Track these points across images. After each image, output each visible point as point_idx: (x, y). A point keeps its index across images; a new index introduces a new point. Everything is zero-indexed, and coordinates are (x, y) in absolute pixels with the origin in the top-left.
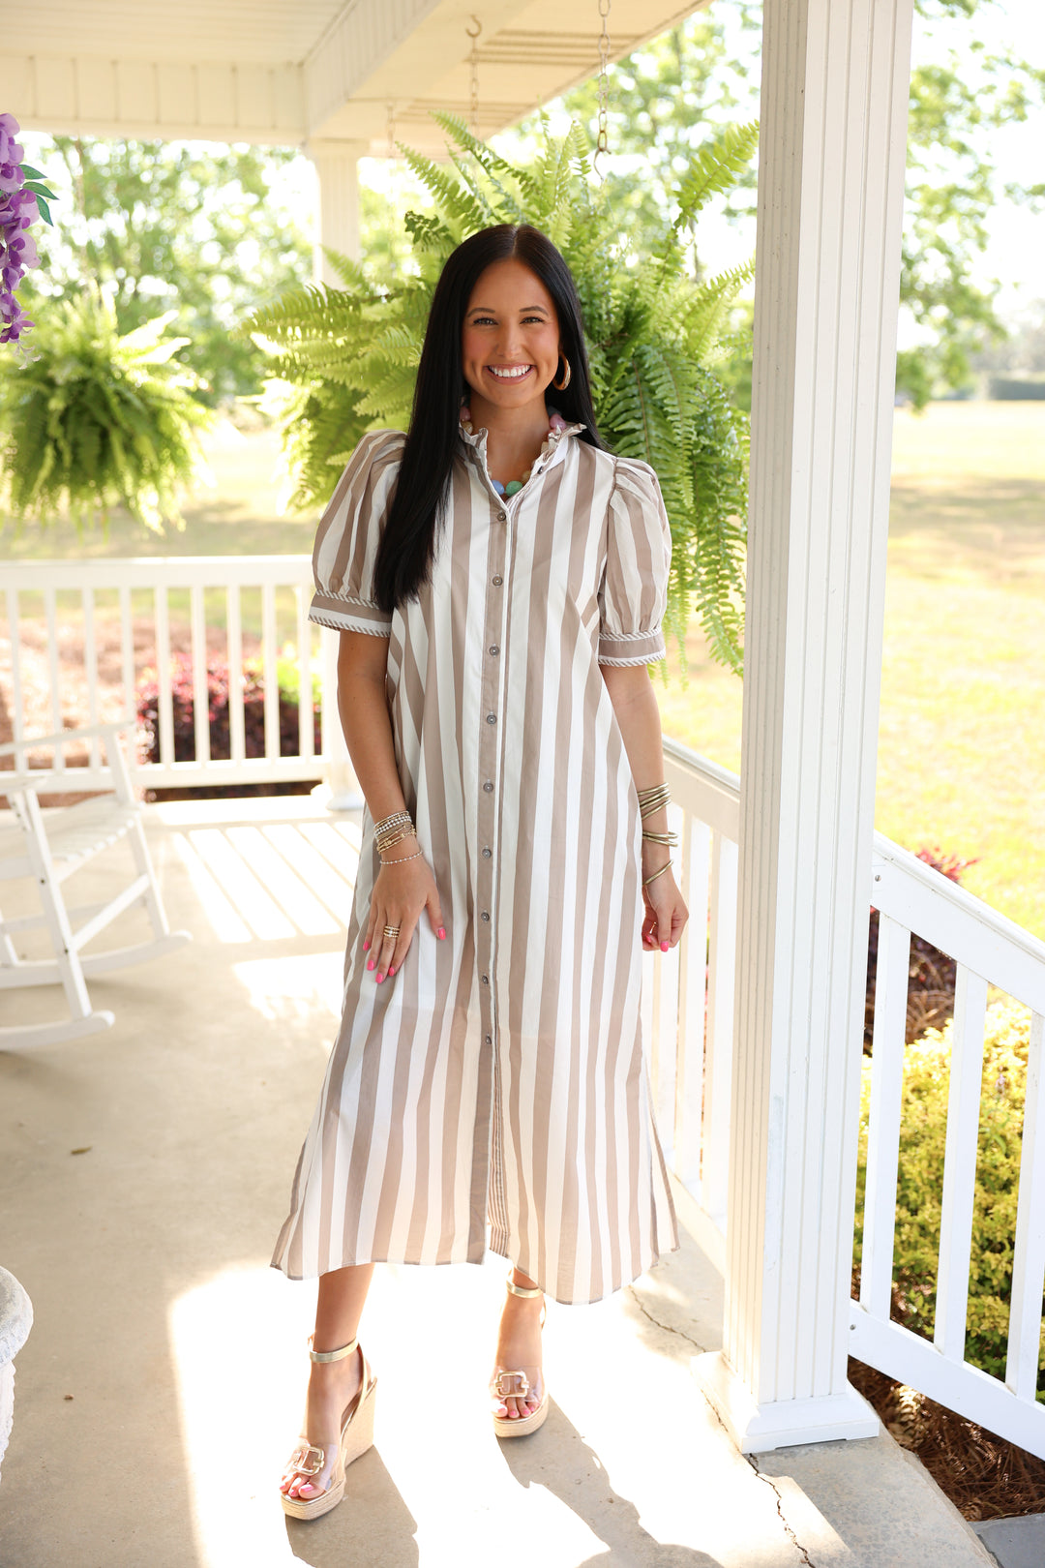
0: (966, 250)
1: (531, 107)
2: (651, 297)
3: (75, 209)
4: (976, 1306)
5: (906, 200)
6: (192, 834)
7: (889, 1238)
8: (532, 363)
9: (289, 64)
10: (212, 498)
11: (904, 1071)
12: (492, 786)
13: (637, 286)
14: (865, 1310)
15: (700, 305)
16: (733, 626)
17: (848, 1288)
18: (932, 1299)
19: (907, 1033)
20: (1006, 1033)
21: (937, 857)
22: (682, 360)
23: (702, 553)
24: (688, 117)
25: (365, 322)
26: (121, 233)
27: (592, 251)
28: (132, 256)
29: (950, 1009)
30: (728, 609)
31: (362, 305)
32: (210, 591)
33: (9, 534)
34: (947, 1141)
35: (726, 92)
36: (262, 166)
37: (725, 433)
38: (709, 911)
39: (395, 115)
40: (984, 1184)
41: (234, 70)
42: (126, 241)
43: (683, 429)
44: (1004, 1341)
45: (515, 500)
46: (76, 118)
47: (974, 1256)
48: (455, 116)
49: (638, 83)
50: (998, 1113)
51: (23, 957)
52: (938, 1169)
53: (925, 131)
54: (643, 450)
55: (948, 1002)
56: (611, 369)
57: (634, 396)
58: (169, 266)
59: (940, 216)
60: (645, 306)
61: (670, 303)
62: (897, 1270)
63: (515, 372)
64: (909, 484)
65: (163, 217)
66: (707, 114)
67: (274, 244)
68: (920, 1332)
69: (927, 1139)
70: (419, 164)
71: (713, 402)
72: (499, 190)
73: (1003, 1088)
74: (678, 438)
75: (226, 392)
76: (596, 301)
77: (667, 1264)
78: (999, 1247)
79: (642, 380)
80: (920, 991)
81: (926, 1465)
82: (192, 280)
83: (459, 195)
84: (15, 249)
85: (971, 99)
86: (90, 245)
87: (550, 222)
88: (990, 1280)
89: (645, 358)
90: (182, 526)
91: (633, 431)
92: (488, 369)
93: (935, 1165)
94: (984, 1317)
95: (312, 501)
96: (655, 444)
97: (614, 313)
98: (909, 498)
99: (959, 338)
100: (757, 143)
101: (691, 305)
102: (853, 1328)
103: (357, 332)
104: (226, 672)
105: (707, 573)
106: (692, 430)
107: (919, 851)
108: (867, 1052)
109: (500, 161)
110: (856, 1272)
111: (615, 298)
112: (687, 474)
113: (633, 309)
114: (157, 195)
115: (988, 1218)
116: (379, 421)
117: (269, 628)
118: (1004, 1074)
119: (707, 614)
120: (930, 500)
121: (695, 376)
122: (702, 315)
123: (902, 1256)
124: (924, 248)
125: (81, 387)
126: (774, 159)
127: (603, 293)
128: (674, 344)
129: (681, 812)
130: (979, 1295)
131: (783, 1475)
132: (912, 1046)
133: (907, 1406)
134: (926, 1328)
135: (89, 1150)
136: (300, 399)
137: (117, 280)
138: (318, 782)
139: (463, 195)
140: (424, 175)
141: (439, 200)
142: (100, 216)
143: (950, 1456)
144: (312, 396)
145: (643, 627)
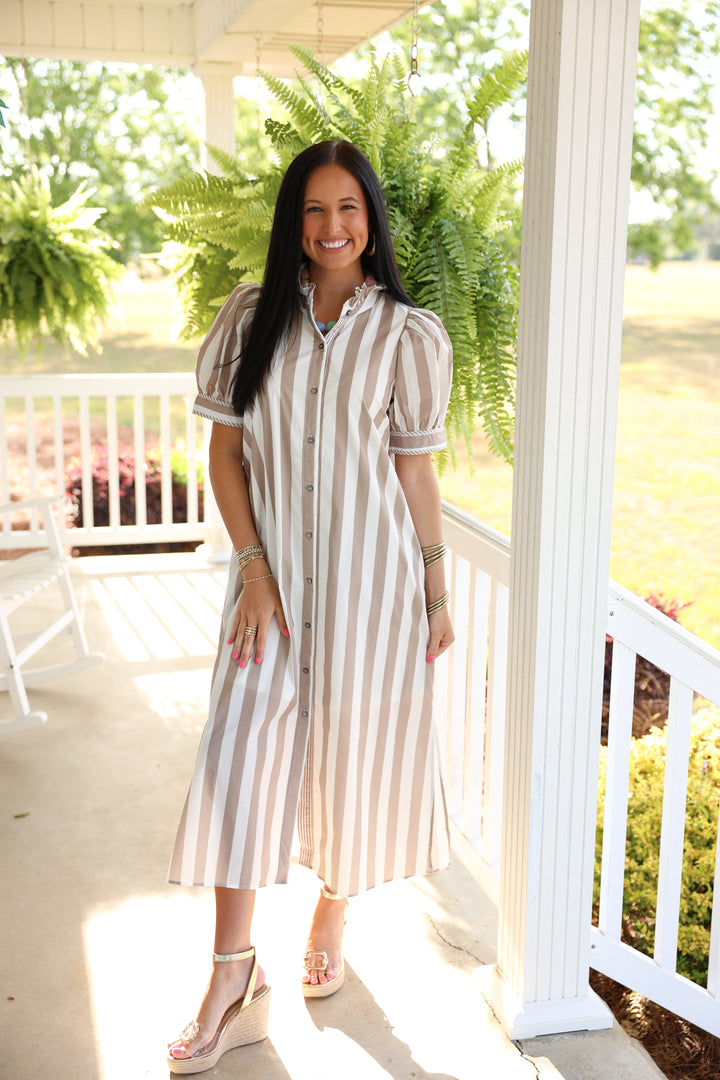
0: (690, 147)
1: (363, 39)
2: (448, 183)
3: (21, 110)
4: (686, 933)
6: (106, 580)
7: (620, 882)
8: (349, 237)
9: (183, 5)
10: (123, 329)
11: (634, 758)
12: (312, 534)
13: (438, 175)
14: (603, 934)
15: (485, 189)
16: (506, 428)
17: (590, 920)
18: (653, 928)
19: (633, 730)
20: (710, 731)
21: (662, 601)
22: (470, 230)
23: (483, 373)
24: (484, 46)
25: (235, 199)
26: (56, 131)
27: (405, 149)
28: (64, 146)
29: (666, 713)
30: (504, 415)
31: (234, 188)
32: (121, 399)
34: (663, 809)
35: (513, 28)
36: (163, 81)
37: (502, 285)
39: (261, 44)
40: (692, 842)
41: (141, 9)
42: (59, 135)
43: (470, 281)
44: (706, 959)
45: (331, 334)
46: (23, 44)
47: (684, 896)
48: (305, 47)
49: (446, 20)
50: (703, 790)
52: (658, 831)
53: (663, 58)
54: (439, 296)
55: (665, 709)
56: (417, 237)
57: (433, 256)
58: (92, 154)
59: (673, 121)
60: (444, 190)
61: (463, 188)
62: (626, 906)
63: (337, 245)
64: (647, 323)
65: (88, 118)
66: (498, 44)
67: (172, 139)
68: (645, 952)
69: (650, 809)
70: (275, 87)
71: (493, 261)
72: (337, 103)
73: (706, 771)
74: (466, 288)
75: (134, 250)
76: (408, 186)
77: (457, 900)
78: (703, 888)
79: (439, 245)
80: (648, 700)
81: (650, 1051)
82: (109, 165)
83: (305, 108)
85: (696, 34)
86: (33, 138)
87: (371, 128)
88: (696, 913)
89: (442, 228)
90: (100, 350)
91: (432, 282)
92: (319, 242)
93: (655, 827)
94: (692, 941)
95: (197, 332)
96: (448, 292)
97: (422, 195)
98: (647, 334)
99: (686, 214)
100: (526, 67)
101: (478, 189)
102: (593, 947)
103: (230, 207)
104: (133, 460)
105: (487, 388)
106: (477, 282)
107: (648, 596)
108: (604, 743)
109: (338, 81)
110: (596, 908)
111: (422, 184)
112: (473, 314)
113: (436, 192)
114: (83, 101)
115: (695, 867)
116: (249, 274)
117: (165, 426)
118: (709, 760)
119: (487, 418)
120: (662, 335)
121: (480, 242)
122: (486, 197)
123: (631, 895)
124: (660, 146)
125: (22, 246)
126: (539, 83)
127: (414, 180)
128: (465, 218)
129: (468, 564)
130: (686, 924)
131: (541, 1055)
132: (639, 740)
133: (635, 1008)
134: (649, 949)
135: (27, 814)
136: (190, 256)
137: (52, 164)
138: (201, 543)
139: (309, 108)
140: (279, 94)
141: (291, 112)
142: (40, 116)
143: (667, 1045)
144: (199, 255)
145: (423, 426)
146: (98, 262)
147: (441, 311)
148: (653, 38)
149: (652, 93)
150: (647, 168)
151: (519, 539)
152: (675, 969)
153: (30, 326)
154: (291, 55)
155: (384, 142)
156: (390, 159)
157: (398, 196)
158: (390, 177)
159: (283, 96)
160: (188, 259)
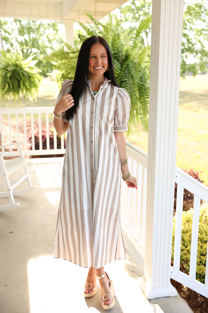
0: (205, 42)
2: (131, 52)
3: (18, 34)
4: (199, 268)
6: (38, 165)
8: (103, 66)
9: (59, 3)
11: (185, 217)
12: (93, 156)
13: (128, 50)
14: (174, 268)
15: (141, 54)
16: (148, 122)
17: (170, 264)
22: (137, 66)
23: (141, 107)
25: (70, 57)
26: (28, 39)
27: (118, 42)
28: (30, 44)
30: (147, 119)
31: (70, 54)
32: (42, 114)
36: (57, 25)
37: (146, 81)
39: (80, 14)
40: (201, 242)
41: (47, 4)
42: (29, 41)
43: (137, 80)
44: (205, 275)
45: (96, 95)
46: (19, 15)
47: (198, 257)
48: (90, 14)
49: (136, 7)
50: (204, 226)
52: (191, 238)
53: (197, 17)
54: (128, 85)
56: (122, 68)
57: (126, 73)
58: (38, 46)
59: (199, 35)
60: (130, 54)
61: (135, 53)
63: (100, 68)
65: (37, 36)
67: (60, 41)
69: (189, 232)
70: (81, 24)
71: (144, 75)
72: (99, 29)
73: (205, 221)
74: (136, 82)
76: (119, 53)
77: (133, 258)
78: (204, 255)
79: (128, 70)
83: (90, 31)
85: (206, 10)
86: (22, 41)
87: (108, 36)
88: (202, 262)
89: (129, 65)
90: (37, 101)
91: (126, 81)
92: (94, 67)
94: (201, 270)
96: (131, 84)
97: (123, 56)
98: (192, 95)
99: (203, 61)
102: (172, 272)
104: (46, 131)
105: (142, 111)
106: (139, 81)
109: (99, 23)
111: (124, 52)
112: (138, 90)
113: (127, 55)
114: (35, 31)
115: (202, 249)
118: (206, 218)
119: (142, 120)
120: (196, 95)
121: (140, 69)
122: (142, 56)
123: (183, 257)
124: (196, 42)
125: (14, 71)
126: (155, 22)
127: (121, 51)
128: (136, 62)
129: (136, 162)
130: (199, 265)
131: (156, 304)
133: (185, 289)
134: (188, 272)
135: (13, 232)
136: (60, 74)
137: (27, 49)
139: (91, 31)
140: (82, 27)
141: (86, 32)
142: (23, 35)
143: (193, 299)
144: (63, 74)
145: (123, 124)
146: (35, 76)
147: (129, 89)
148: (194, 11)
149: (194, 27)
150: (192, 48)
151: (150, 155)
152: (195, 279)
153: (17, 94)
155: (112, 41)
156: (114, 45)
157: (117, 56)
158: (114, 51)
159: (84, 27)
160: (60, 75)
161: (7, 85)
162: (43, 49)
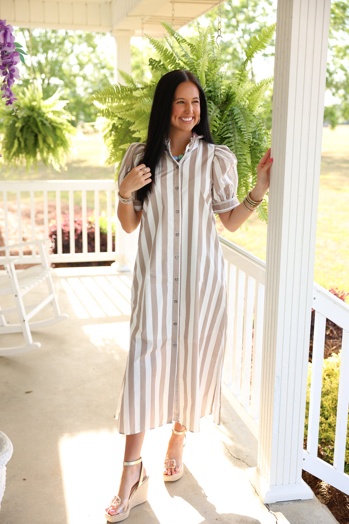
1: (193, 18)
2: (236, 89)
4: (348, 453)
5: (329, 50)
6: (68, 279)
7: (317, 428)
8: (194, 116)
9: (106, 2)
10: (75, 158)
11: (324, 368)
12: (178, 257)
13: (231, 85)
14: (309, 453)
15: (253, 92)
16: (266, 207)
17: (302, 446)
18: (333, 450)
19: (324, 355)
21: (337, 291)
22: (247, 112)
24: (250, 20)
25: (134, 97)
26: (43, 62)
27: (215, 73)
28: (47, 70)
29: (340, 346)
31: (133, 91)
32: (75, 192)
33: (4, 171)
34: (339, 393)
35: (264, 11)
36: (95, 37)
37: (262, 138)
38: (254, 310)
39: (144, 21)
41: (86, 4)
42: (45, 64)
43: (248, 137)
46: (30, 22)
47: (348, 435)
48: (168, 23)
49: (232, 7)
51: (8, 323)
52: (335, 404)
53: (337, 26)
54: (233, 144)
55: (340, 344)
56: (222, 115)
57: (230, 125)
58: (60, 73)
59: (342, 56)
60: (234, 92)
61: (243, 92)
62: (320, 439)
64: (329, 155)
65: (59, 56)
66: (257, 19)
67: (99, 66)
68: (328, 462)
69: (332, 393)
70: (153, 42)
71: (258, 127)
72: (183, 50)
74: (246, 140)
75: (81, 120)
76: (217, 91)
77: (237, 436)
79: (233, 119)
80: (330, 339)
81: (330, 510)
83: (167, 53)
84: (11, 72)
86: (32, 65)
87: (200, 63)
89: (234, 111)
90: (66, 169)
91: (230, 137)
92: (181, 118)
93: (334, 402)
95: (114, 161)
96: (237, 142)
97: (223, 95)
98: (329, 160)
99: (348, 102)
101: (250, 92)
102: (304, 460)
103: (131, 101)
104: (81, 221)
106: (251, 137)
107: (330, 289)
108: (310, 361)
109: (184, 39)
110: (305, 440)
111: (223, 89)
112: (249, 153)
113: (230, 93)
114: (57, 48)
116: (138, 133)
117: (97, 205)
120: (336, 161)
121: (252, 118)
122: (254, 96)
123: (322, 434)
124: (336, 69)
125: (28, 119)
126: (281, 41)
127: (219, 88)
128: (244, 106)
129: (245, 273)
130: (348, 449)
131: (278, 511)
132: (326, 359)
133: (323, 489)
134: (330, 461)
135: (31, 392)
137: (42, 79)
138: (114, 261)
139: (169, 53)
140: (155, 45)
141: (161, 54)
142: (36, 55)
143: (339, 507)
144: (114, 123)
145: (227, 198)
146: (65, 127)
148: (332, 16)
149: (332, 43)
150: (331, 80)
151: (270, 262)
152: (343, 471)
153: (32, 156)
154: (161, 26)
155: (207, 69)
156: (208, 77)
157: (212, 95)
158: (208, 86)
159: (157, 47)
160: (109, 125)
161: (16, 142)
162: (69, 79)
